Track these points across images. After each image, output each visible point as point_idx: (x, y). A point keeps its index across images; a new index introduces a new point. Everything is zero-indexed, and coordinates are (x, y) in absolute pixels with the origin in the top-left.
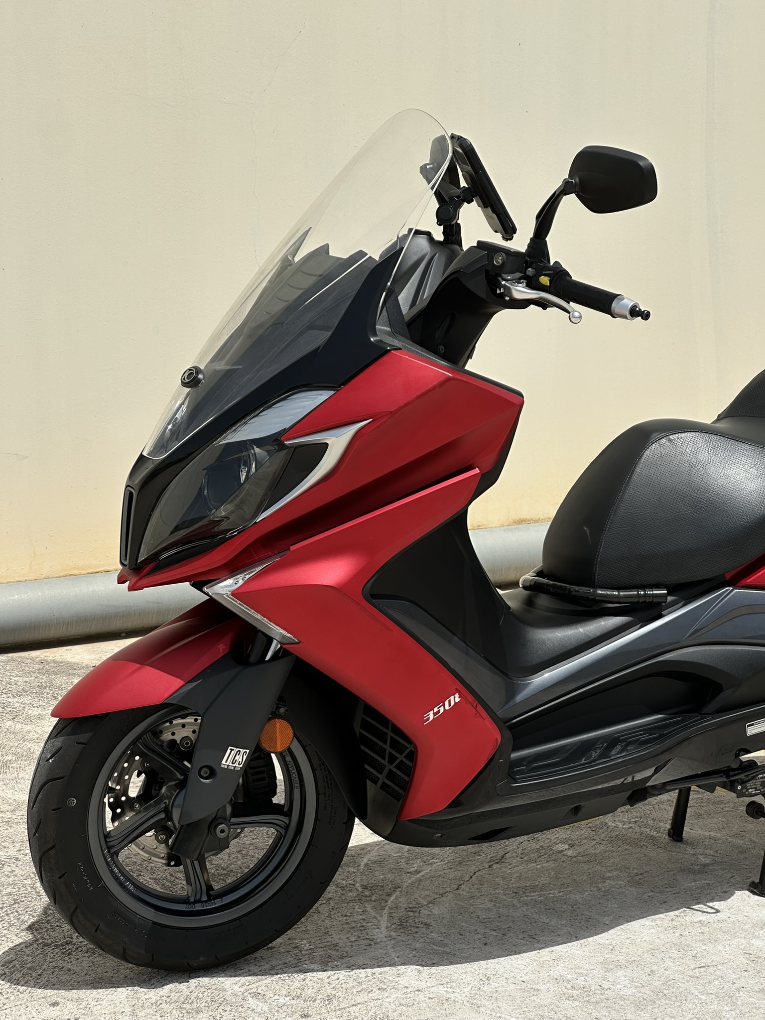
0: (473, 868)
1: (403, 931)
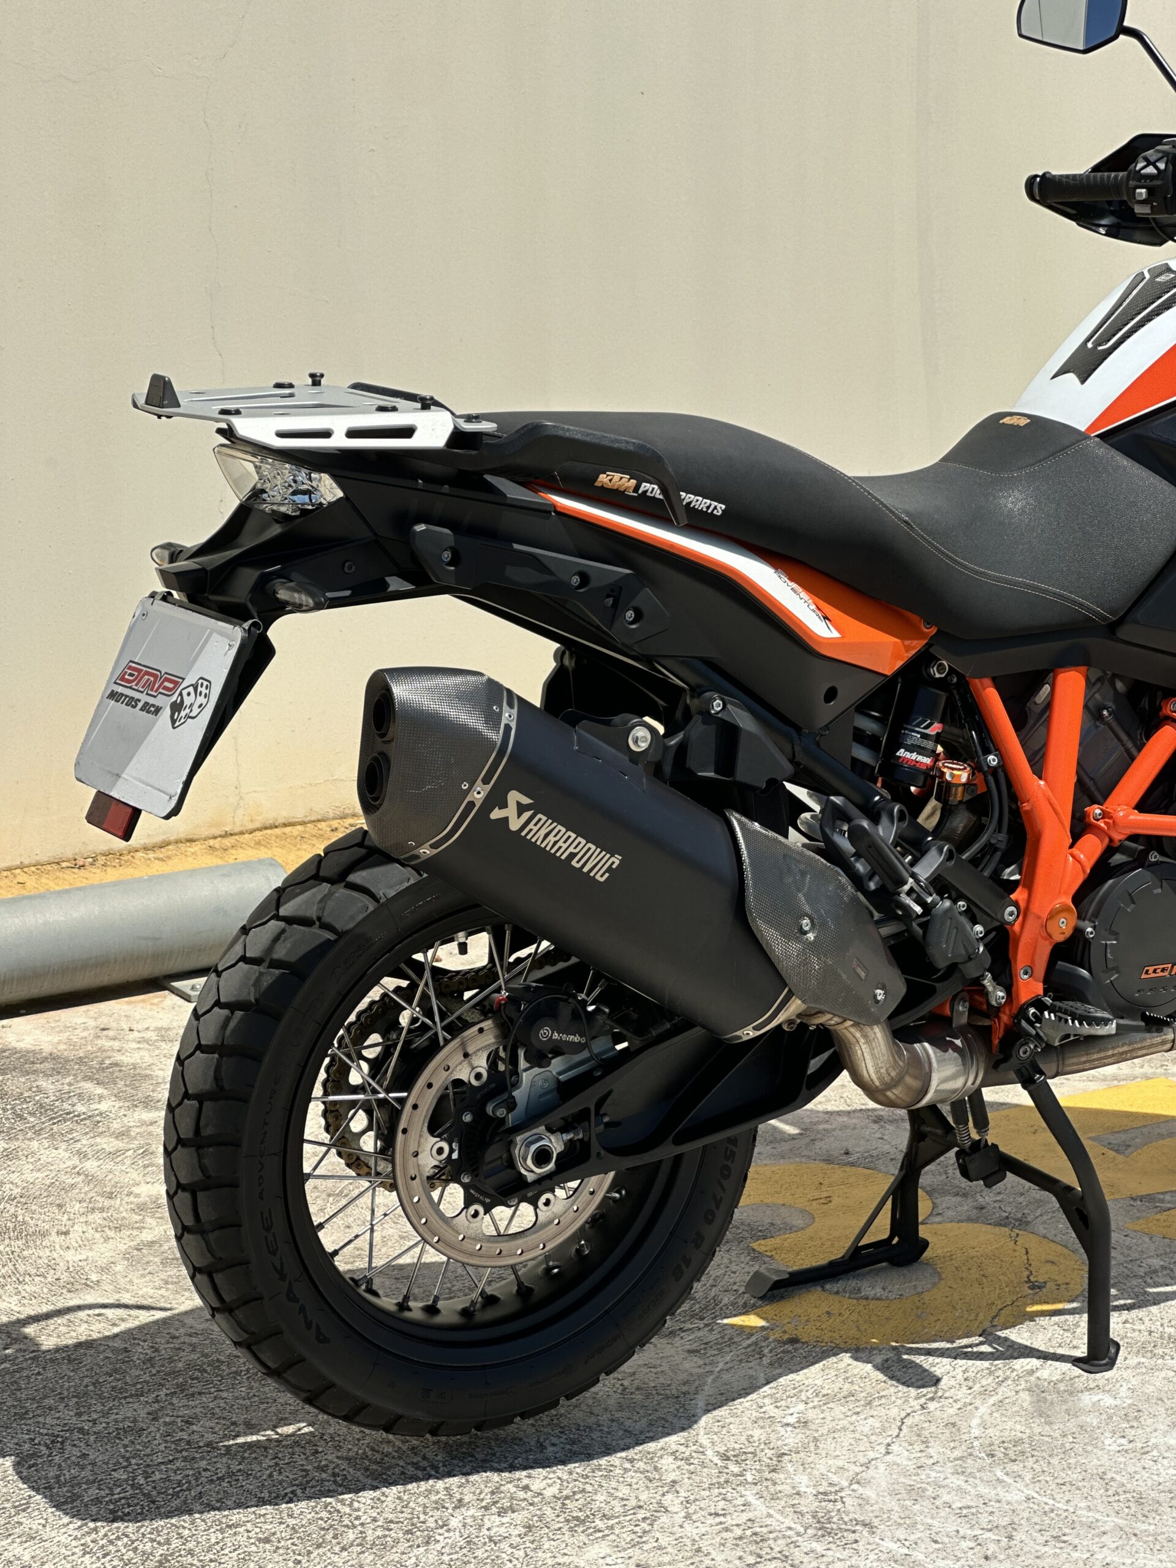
0: (894, 1411)
1: (831, 1539)
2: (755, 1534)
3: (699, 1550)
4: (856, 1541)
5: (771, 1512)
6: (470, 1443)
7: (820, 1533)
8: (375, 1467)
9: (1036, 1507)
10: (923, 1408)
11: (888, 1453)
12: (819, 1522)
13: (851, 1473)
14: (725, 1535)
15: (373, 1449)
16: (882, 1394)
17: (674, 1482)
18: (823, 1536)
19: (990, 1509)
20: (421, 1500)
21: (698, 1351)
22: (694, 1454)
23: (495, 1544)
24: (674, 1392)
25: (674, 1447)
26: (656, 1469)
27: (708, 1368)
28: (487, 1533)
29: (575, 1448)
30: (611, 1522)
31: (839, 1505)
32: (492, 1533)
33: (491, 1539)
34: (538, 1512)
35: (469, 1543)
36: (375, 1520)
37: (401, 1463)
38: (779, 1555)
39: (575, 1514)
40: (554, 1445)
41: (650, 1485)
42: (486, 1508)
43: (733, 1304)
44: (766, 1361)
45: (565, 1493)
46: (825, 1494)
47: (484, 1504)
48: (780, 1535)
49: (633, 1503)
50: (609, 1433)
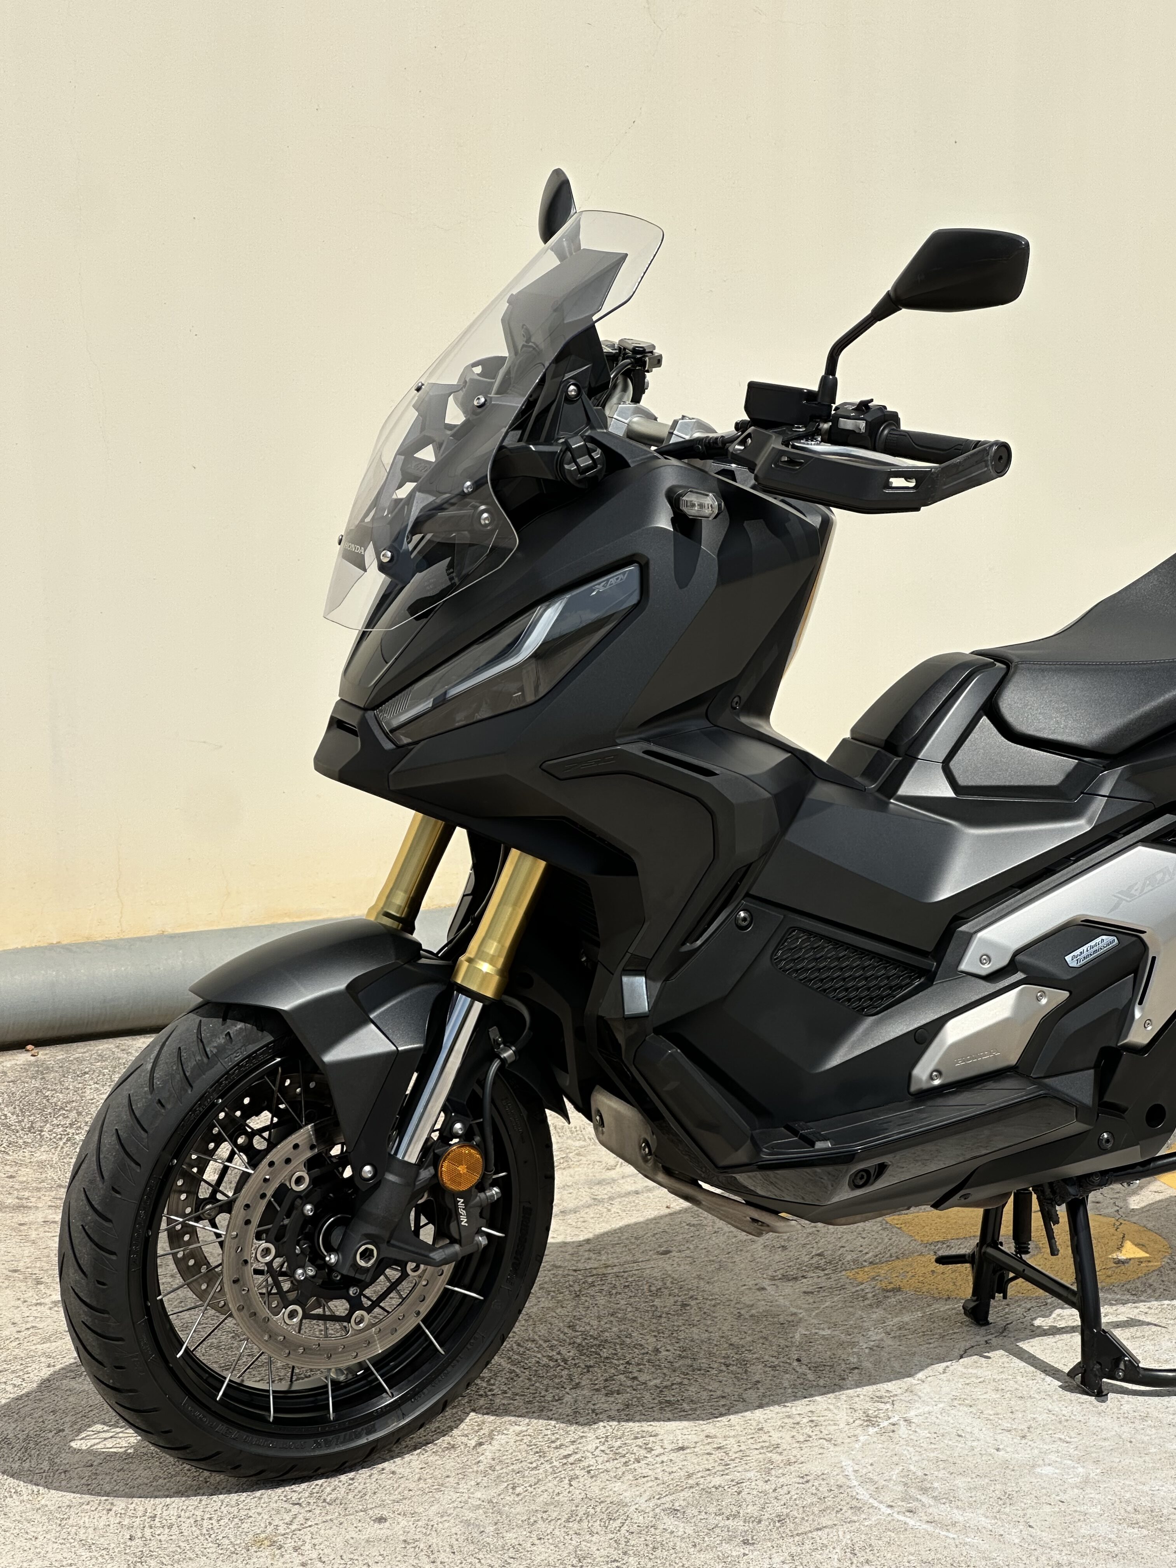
2: (812, 1421)
3: (761, 1429)
4: (893, 1431)
5: (831, 1407)
6: (599, 1345)
7: (865, 1424)
8: (516, 1357)
9: (1054, 1417)
10: (986, 1342)
11: (944, 1373)
12: (867, 1416)
13: (908, 1384)
14: (786, 1420)
15: (519, 1345)
16: (956, 1331)
17: (758, 1382)
18: (868, 1426)
19: (1013, 1416)
20: (545, 1382)
21: (812, 1293)
22: (781, 1364)
23: (597, 1414)
24: (782, 1320)
25: (766, 1357)
26: (746, 1372)
27: (815, 1305)
28: (593, 1407)
29: (684, 1354)
30: (694, 1406)
31: (888, 1406)
32: (596, 1407)
33: (593, 1411)
34: (639, 1396)
35: (575, 1413)
36: (505, 1392)
37: (539, 1355)
38: (826, 1437)
39: (668, 1399)
40: (667, 1350)
41: (737, 1383)
42: (597, 1390)
43: (854, 1261)
44: (867, 1302)
45: (665, 1384)
46: (881, 1397)
47: (597, 1387)
48: (832, 1423)
49: (719, 1393)
50: (716, 1345)
